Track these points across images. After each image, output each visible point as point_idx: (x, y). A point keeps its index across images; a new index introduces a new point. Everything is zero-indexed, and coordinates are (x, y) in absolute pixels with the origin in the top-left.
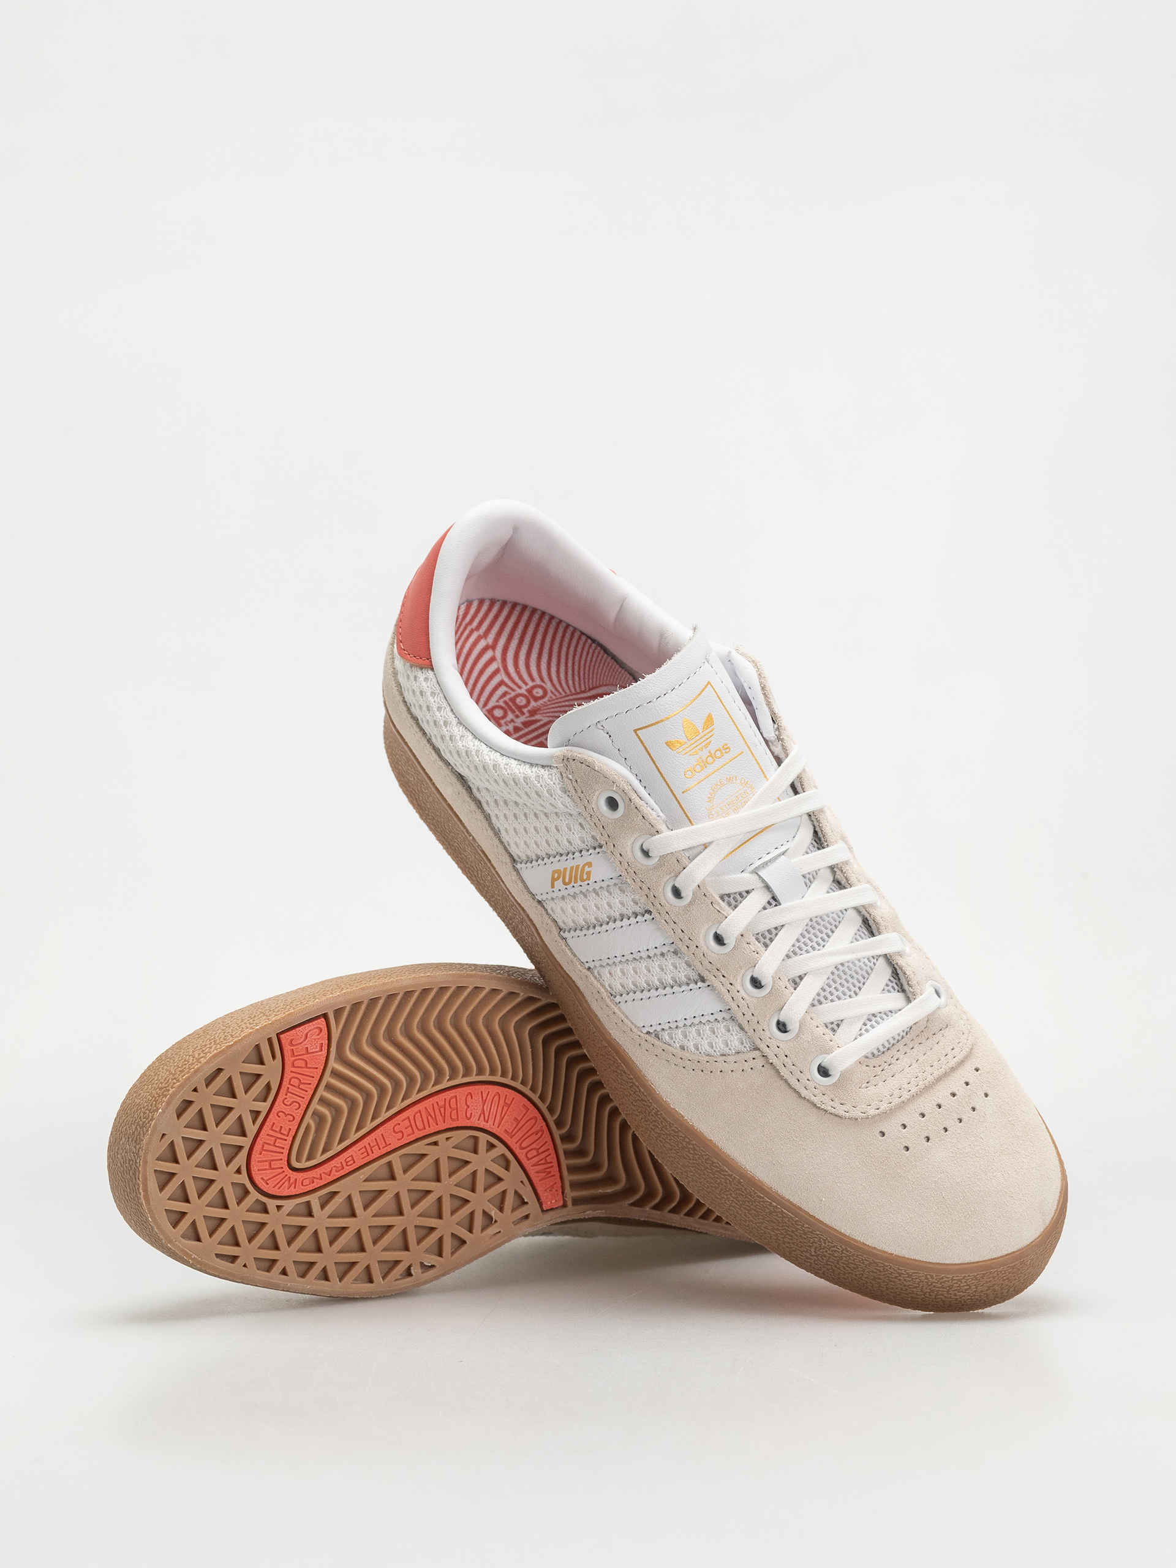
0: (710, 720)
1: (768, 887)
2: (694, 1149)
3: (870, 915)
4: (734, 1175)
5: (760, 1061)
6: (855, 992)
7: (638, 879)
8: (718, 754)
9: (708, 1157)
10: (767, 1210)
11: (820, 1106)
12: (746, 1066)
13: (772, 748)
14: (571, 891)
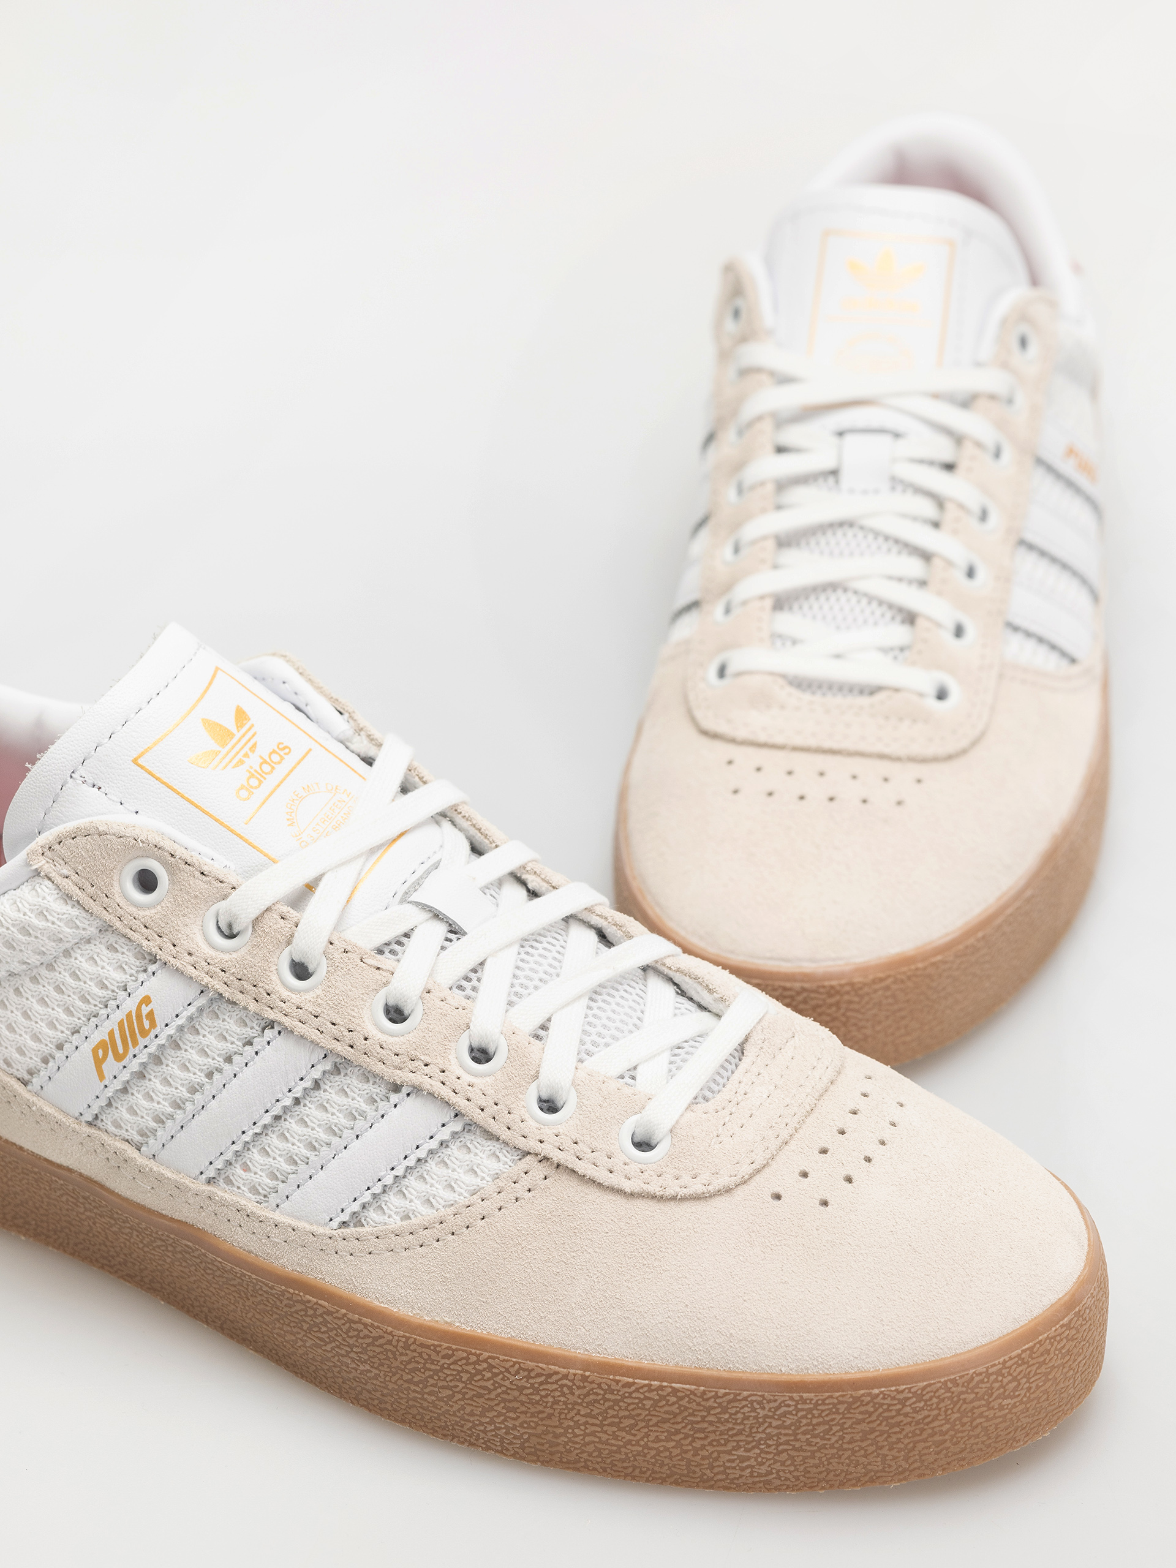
0: (241, 716)
1: (437, 916)
2: (491, 1367)
3: (606, 918)
4: (572, 1371)
5: (538, 1170)
6: (635, 1025)
7: (231, 978)
8: (276, 758)
9: (517, 1366)
10: (648, 1403)
11: (662, 1193)
12: (520, 1190)
13: (352, 747)
14: (134, 1066)
